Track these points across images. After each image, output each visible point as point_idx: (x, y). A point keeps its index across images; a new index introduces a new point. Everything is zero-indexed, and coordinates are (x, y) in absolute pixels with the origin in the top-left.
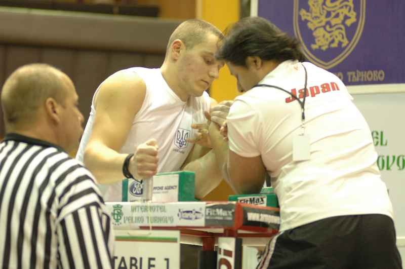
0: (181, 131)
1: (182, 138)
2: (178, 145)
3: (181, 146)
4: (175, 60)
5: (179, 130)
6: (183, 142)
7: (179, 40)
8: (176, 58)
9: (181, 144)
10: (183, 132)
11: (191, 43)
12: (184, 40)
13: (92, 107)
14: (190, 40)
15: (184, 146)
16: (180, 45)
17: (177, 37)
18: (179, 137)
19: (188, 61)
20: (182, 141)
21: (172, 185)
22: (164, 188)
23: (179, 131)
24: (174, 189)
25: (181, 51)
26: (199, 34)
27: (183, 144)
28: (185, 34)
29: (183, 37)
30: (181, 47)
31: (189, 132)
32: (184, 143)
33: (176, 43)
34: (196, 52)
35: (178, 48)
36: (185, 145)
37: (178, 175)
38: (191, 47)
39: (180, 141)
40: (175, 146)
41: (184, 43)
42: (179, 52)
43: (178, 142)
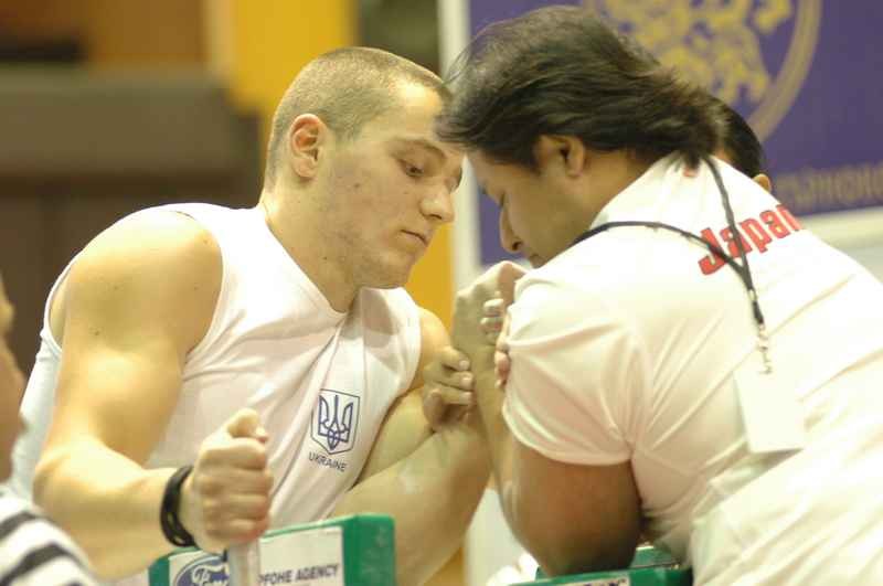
0: (330, 398)
1: (335, 420)
2: (324, 440)
3: (332, 447)
4: (304, 181)
5: (326, 395)
6: (340, 432)
7: (313, 116)
8: (310, 173)
9: (334, 439)
10: (336, 399)
11: (349, 118)
12: (325, 114)
13: (46, 333)
14: (345, 110)
15: (342, 446)
16: (316, 131)
17: (297, 107)
18: (324, 418)
19: (348, 176)
20: (334, 428)
21: (320, 562)
22: (294, 576)
23: (322, 399)
24: (328, 575)
25: (322, 150)
26: (369, 86)
27: (339, 439)
28: (324, 96)
29: (321, 105)
30: (319, 137)
31: (355, 401)
32: (344, 436)
33: (300, 125)
34: (372, 145)
35: (309, 143)
36: (346, 441)
37: (338, 529)
38: (355, 132)
39: (330, 429)
40: (314, 444)
41: (327, 121)
42: (315, 153)
43: (324, 431)
